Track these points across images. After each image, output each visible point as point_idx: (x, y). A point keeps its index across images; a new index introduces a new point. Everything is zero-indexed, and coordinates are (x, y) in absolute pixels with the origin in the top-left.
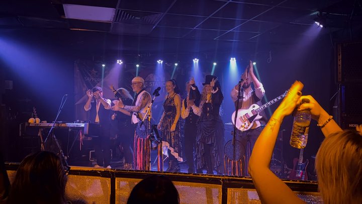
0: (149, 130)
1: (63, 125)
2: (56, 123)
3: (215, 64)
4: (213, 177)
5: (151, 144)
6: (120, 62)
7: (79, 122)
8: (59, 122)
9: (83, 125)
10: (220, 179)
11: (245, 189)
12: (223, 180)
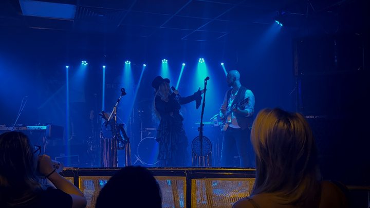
0: (115, 129)
1: (23, 128)
2: (15, 126)
3: (184, 64)
4: (177, 169)
5: (118, 144)
6: (84, 64)
7: (41, 125)
8: (19, 125)
9: (44, 128)
10: (185, 171)
11: (208, 179)
12: (187, 172)
